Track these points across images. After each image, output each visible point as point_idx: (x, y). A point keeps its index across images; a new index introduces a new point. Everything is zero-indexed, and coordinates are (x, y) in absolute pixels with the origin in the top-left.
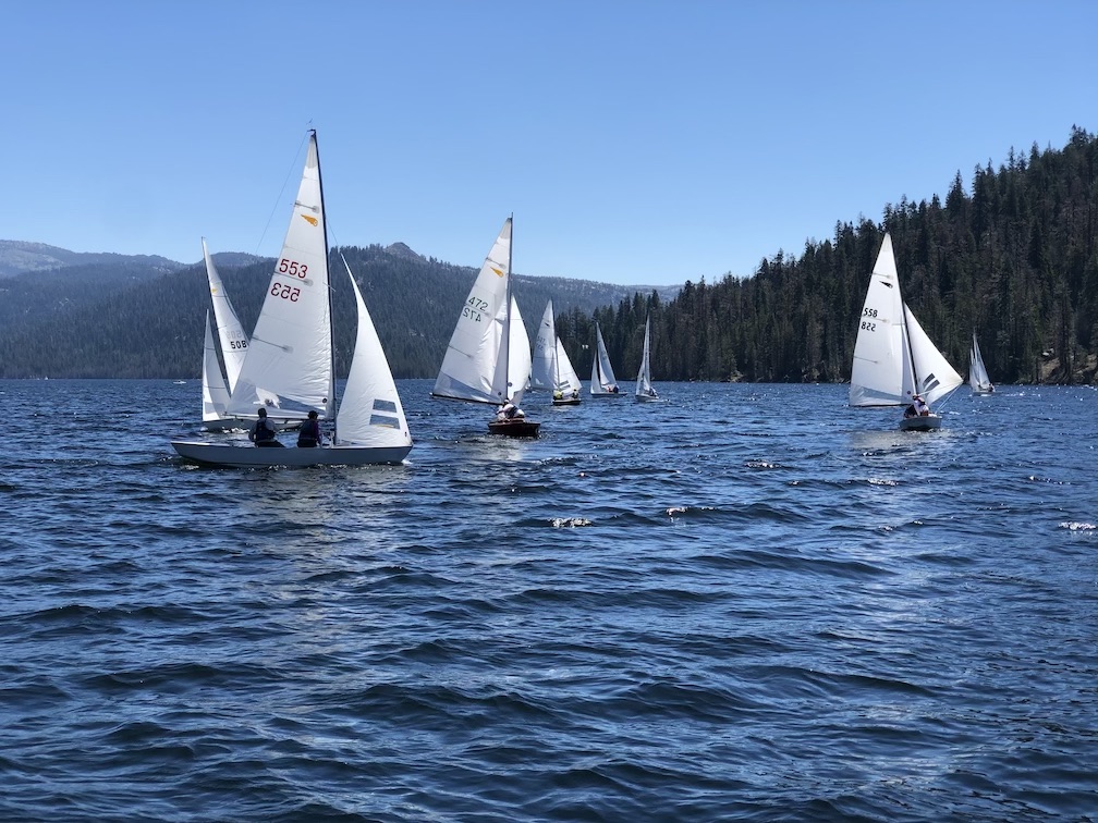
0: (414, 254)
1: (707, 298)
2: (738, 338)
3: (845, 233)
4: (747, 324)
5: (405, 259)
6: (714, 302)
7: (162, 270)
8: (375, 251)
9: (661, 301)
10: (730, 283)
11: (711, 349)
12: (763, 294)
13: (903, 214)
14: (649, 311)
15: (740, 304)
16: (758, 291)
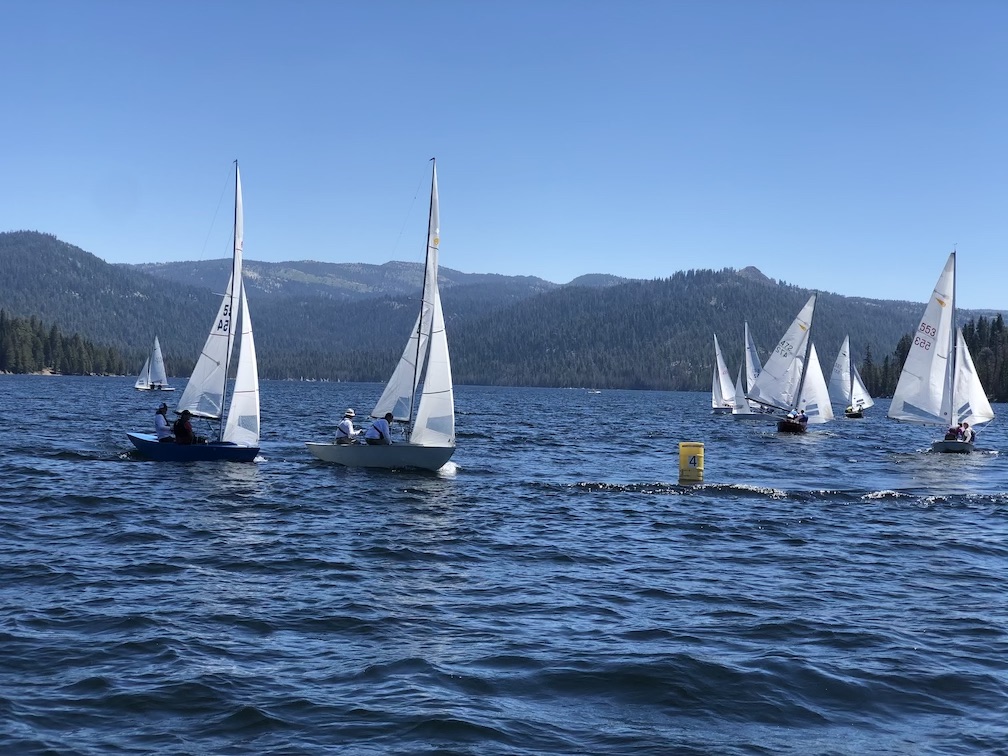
0: (765, 278)
5: (755, 281)
7: (537, 289)
8: (728, 273)
9: (1005, 324)
14: (993, 334)
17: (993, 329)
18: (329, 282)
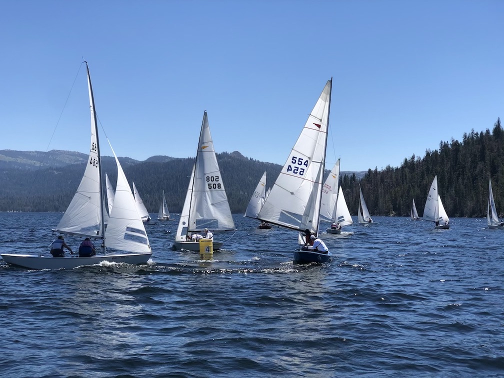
0: (243, 157)
1: (379, 177)
2: (393, 196)
3: (444, 147)
4: (398, 189)
5: (239, 159)
6: (382, 180)
8: (226, 155)
9: (357, 179)
10: (389, 170)
11: (381, 201)
12: (406, 175)
13: (472, 138)
14: (351, 183)
15: (394, 180)
16: (403, 174)
17: (351, 181)
18: (19, 161)
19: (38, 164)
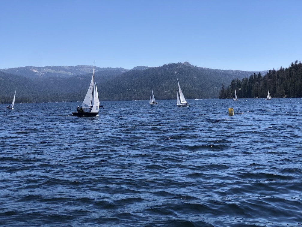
0: (191, 65)
1: (276, 74)
2: (285, 85)
4: (288, 81)
5: (188, 66)
6: (278, 76)
7: (123, 71)
8: (180, 64)
9: (262, 75)
10: (282, 70)
11: (277, 89)
15: (285, 75)
16: (291, 72)
17: (258, 77)
19: (70, 74)
